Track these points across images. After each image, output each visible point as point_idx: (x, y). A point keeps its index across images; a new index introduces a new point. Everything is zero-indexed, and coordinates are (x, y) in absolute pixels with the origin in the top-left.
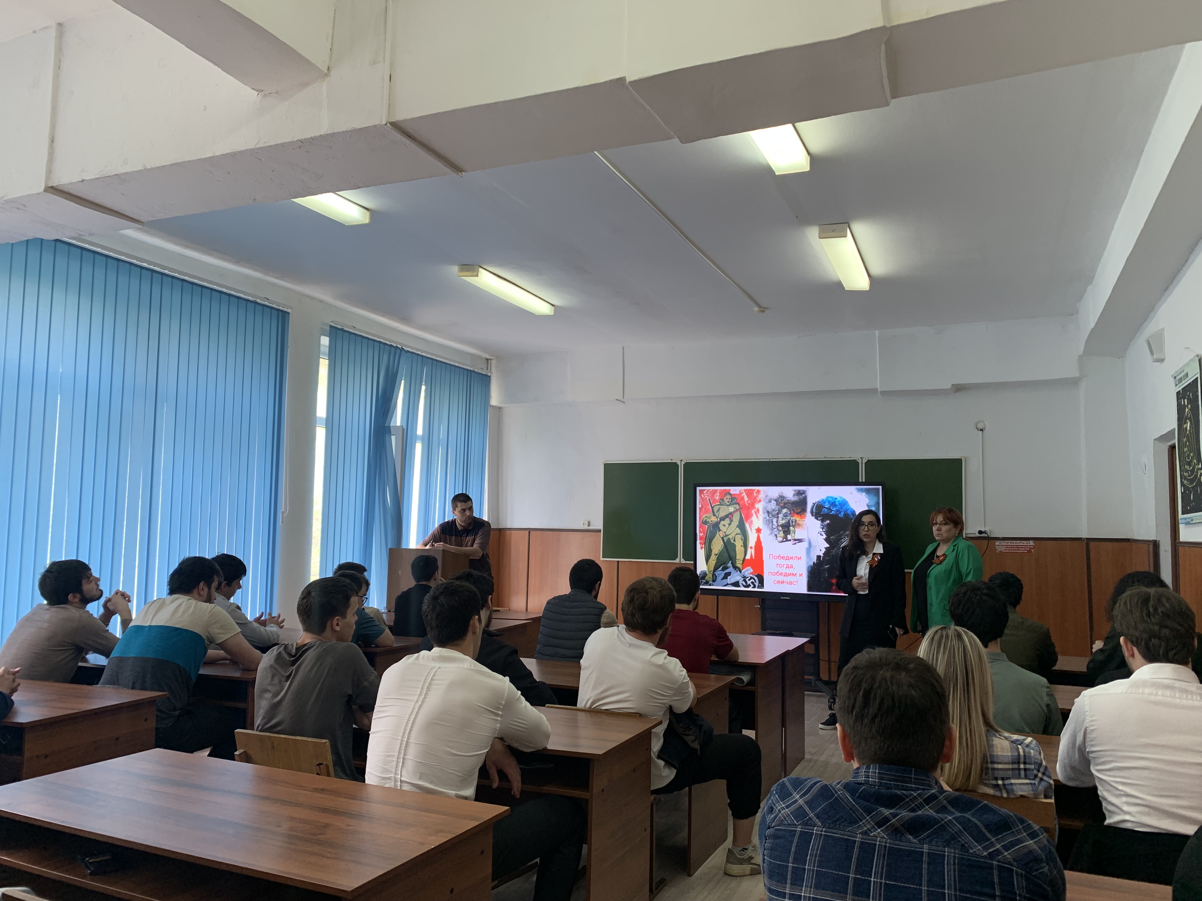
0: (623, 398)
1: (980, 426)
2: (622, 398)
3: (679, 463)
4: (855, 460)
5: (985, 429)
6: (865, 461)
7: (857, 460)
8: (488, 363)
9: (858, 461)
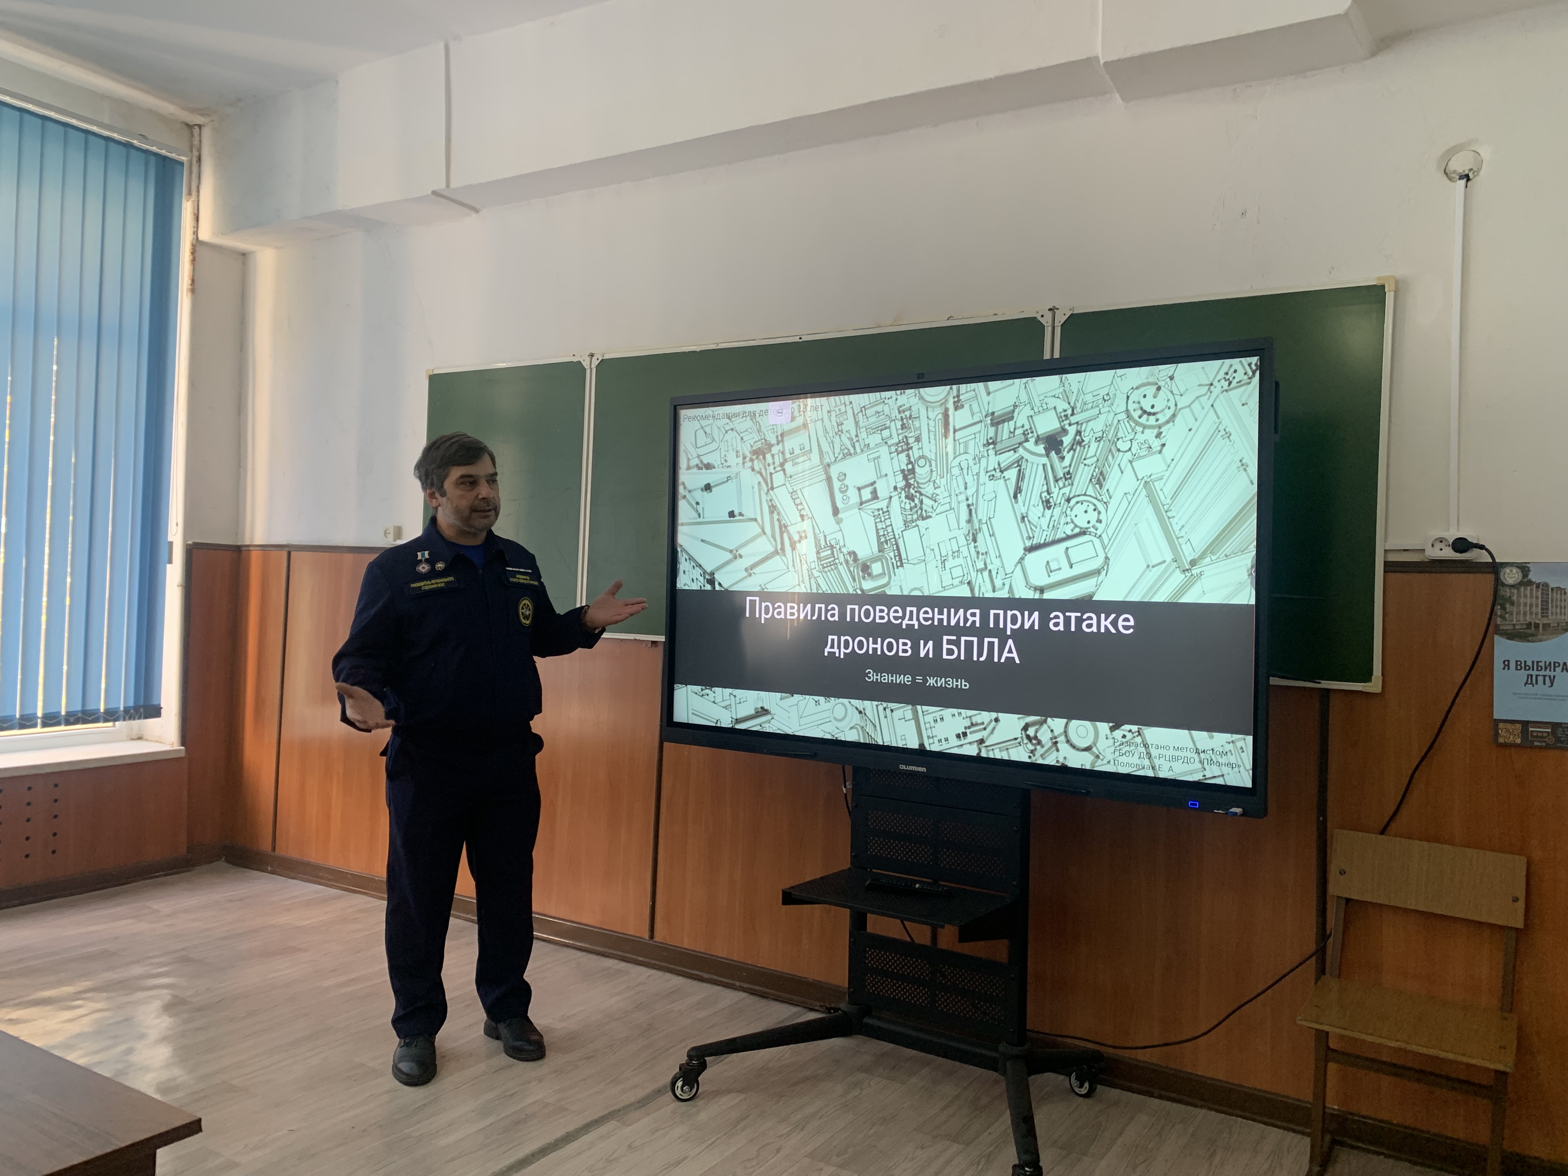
0: (448, 186)
1: (1461, 162)
2: (443, 186)
3: (586, 364)
4: (1035, 318)
5: (1479, 174)
6: (1060, 320)
7: (1041, 317)
8: (192, 135)
9: (1042, 320)
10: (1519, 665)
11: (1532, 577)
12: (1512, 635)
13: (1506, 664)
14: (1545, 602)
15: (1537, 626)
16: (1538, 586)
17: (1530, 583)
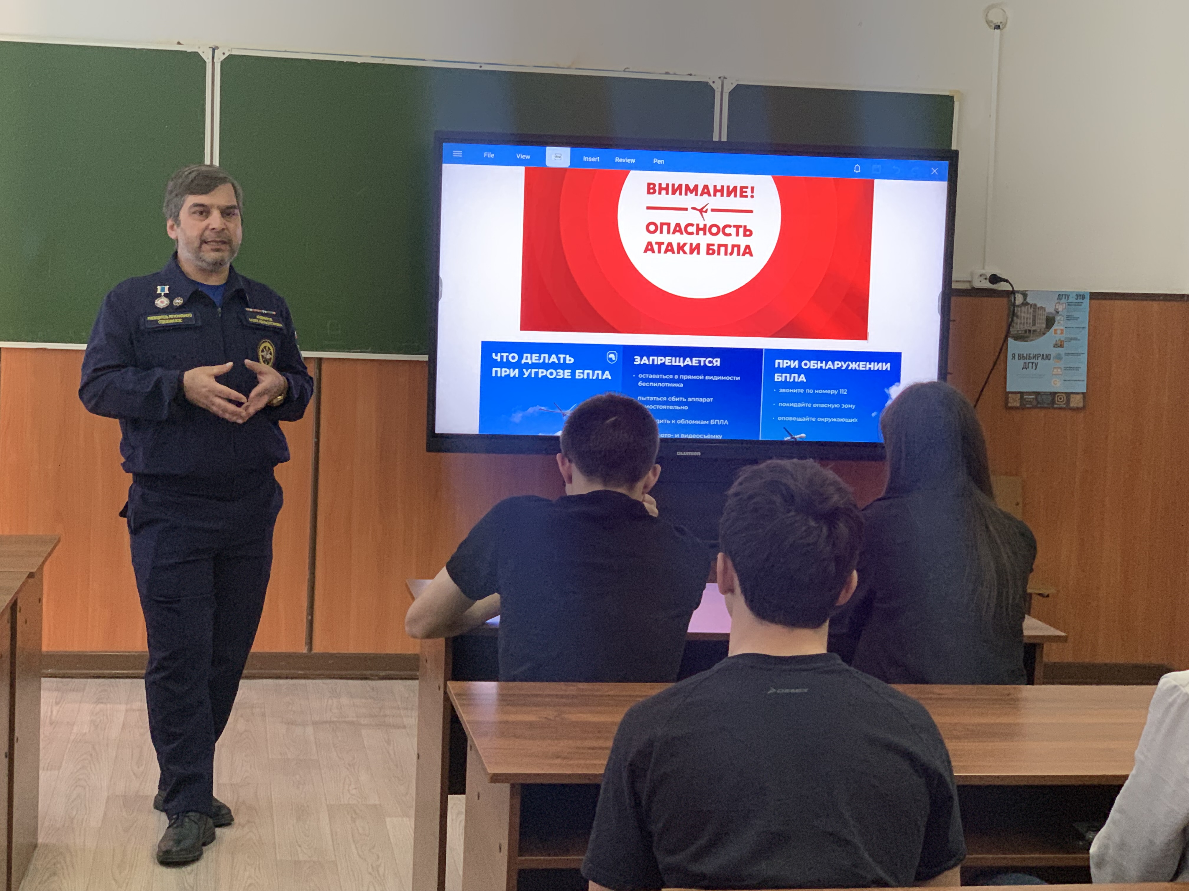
1: (996, 17)
3: (208, 56)
4: (707, 83)
5: (1006, 24)
6: (728, 88)
7: (711, 83)
9: (713, 85)
10: (1021, 357)
11: (1029, 300)
12: (1017, 338)
13: (1014, 357)
14: (1034, 316)
15: (1030, 331)
16: (1031, 305)
17: (1027, 304)
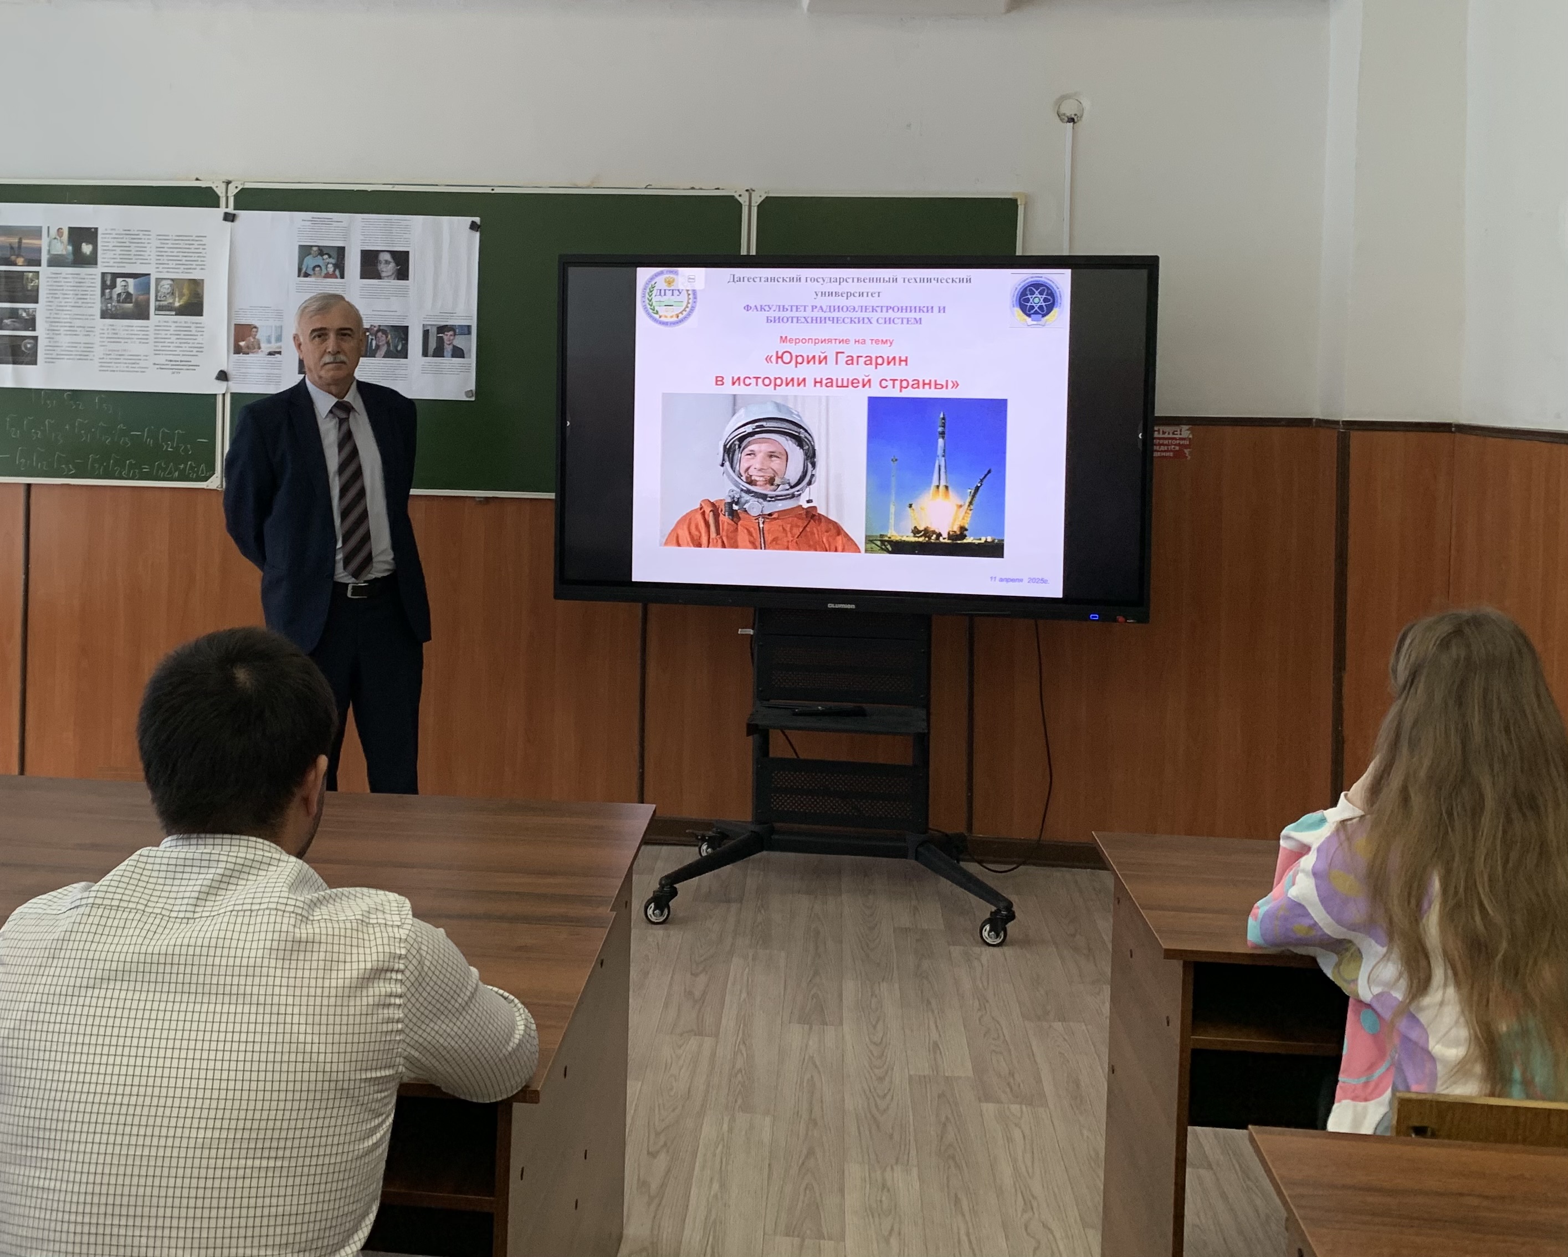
1: (1070, 107)
4: (733, 197)
5: (1081, 119)
6: (757, 200)
7: (737, 196)
9: (739, 199)
